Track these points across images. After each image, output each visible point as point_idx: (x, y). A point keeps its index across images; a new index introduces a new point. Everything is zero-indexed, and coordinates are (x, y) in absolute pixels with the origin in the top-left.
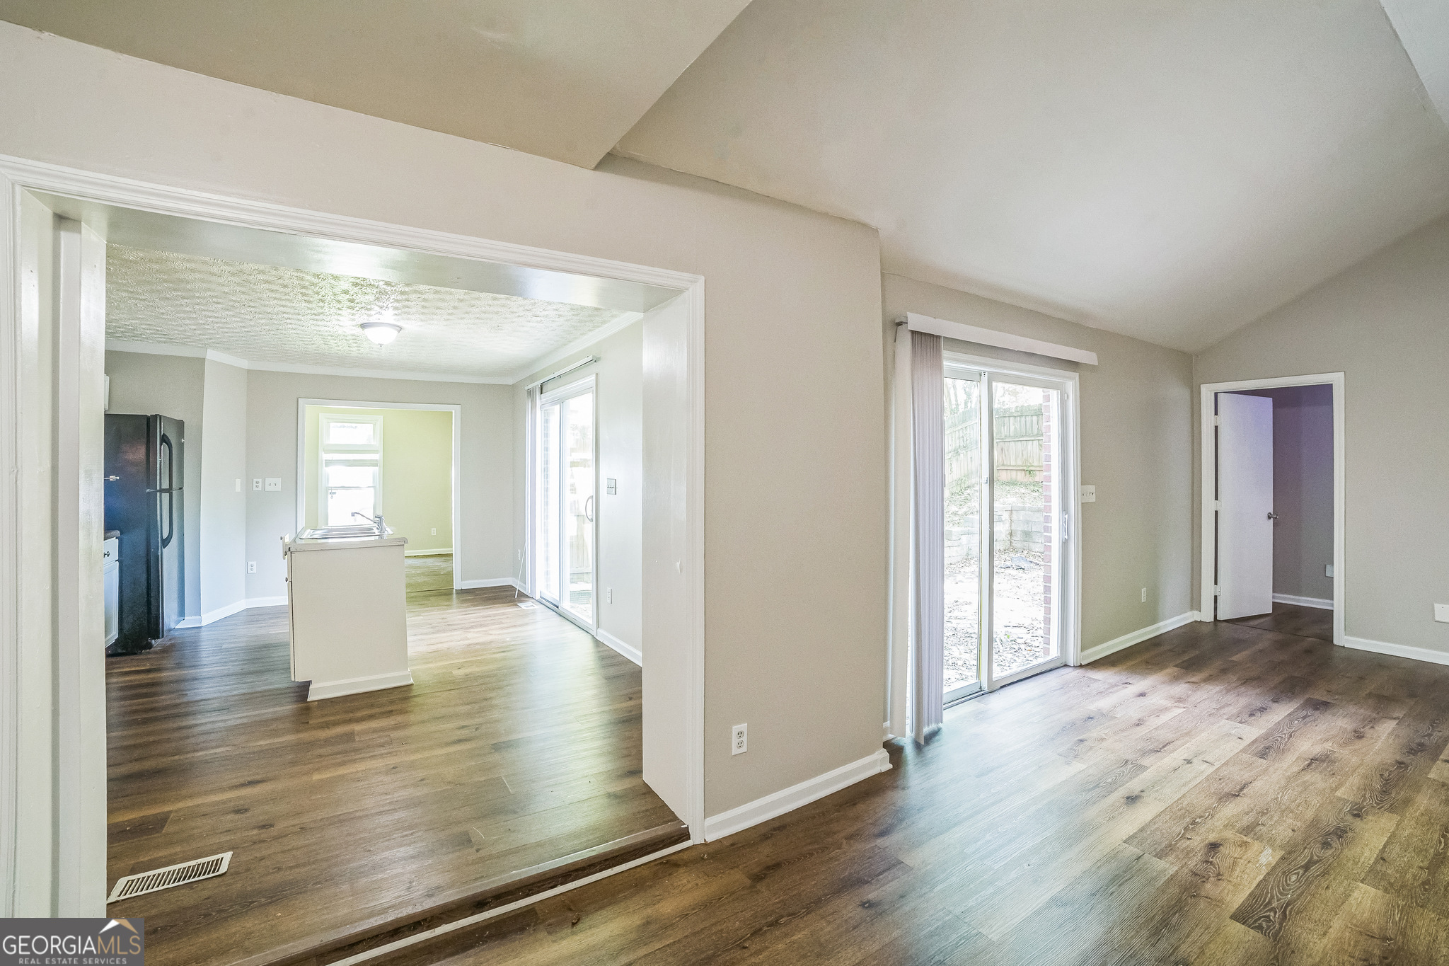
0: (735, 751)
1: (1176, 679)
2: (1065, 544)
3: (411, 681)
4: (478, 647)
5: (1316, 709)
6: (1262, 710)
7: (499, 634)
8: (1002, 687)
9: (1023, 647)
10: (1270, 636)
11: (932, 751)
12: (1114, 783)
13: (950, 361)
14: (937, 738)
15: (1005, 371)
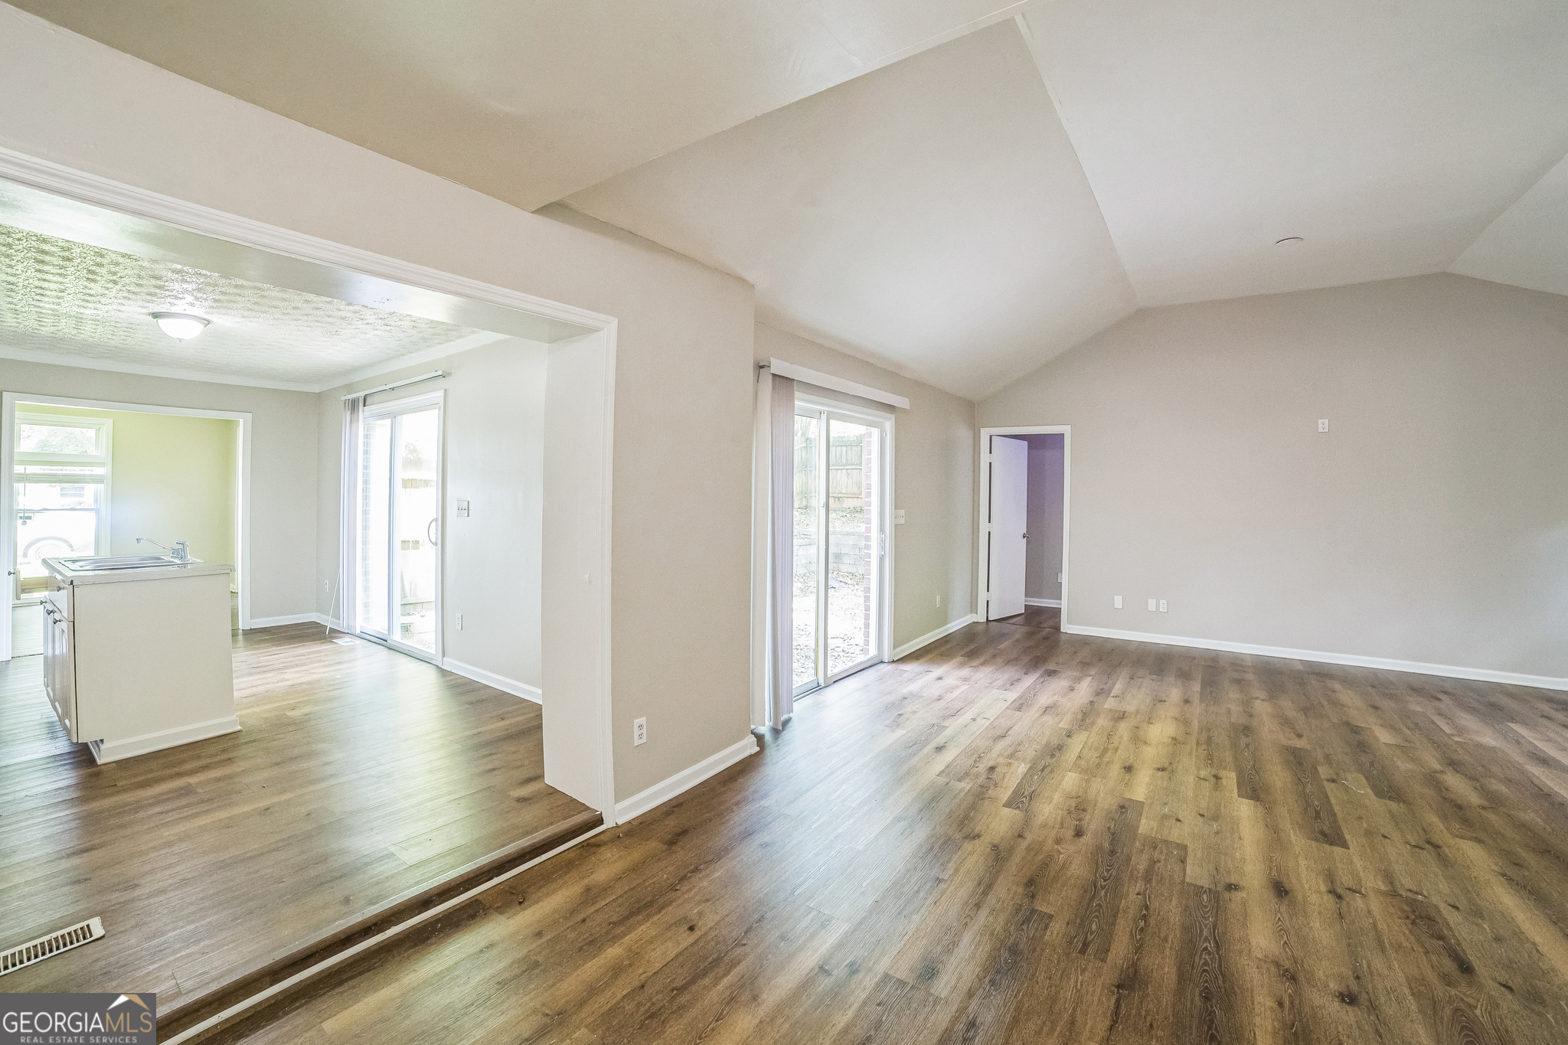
0: (637, 742)
1: (962, 665)
2: (882, 559)
3: (239, 728)
4: (304, 686)
5: (1049, 676)
6: (1018, 680)
7: (324, 672)
8: (835, 682)
9: (841, 654)
10: (1024, 629)
11: (786, 735)
12: (926, 740)
13: (800, 402)
14: (790, 724)
15: (841, 411)
